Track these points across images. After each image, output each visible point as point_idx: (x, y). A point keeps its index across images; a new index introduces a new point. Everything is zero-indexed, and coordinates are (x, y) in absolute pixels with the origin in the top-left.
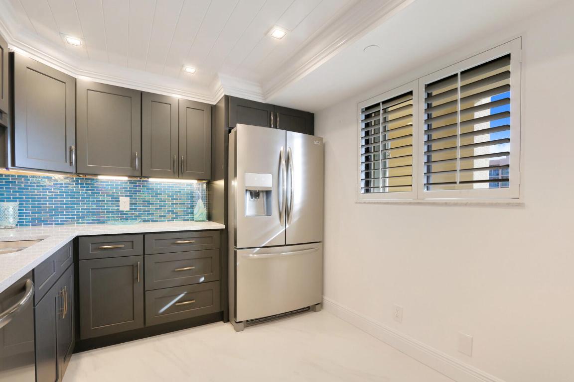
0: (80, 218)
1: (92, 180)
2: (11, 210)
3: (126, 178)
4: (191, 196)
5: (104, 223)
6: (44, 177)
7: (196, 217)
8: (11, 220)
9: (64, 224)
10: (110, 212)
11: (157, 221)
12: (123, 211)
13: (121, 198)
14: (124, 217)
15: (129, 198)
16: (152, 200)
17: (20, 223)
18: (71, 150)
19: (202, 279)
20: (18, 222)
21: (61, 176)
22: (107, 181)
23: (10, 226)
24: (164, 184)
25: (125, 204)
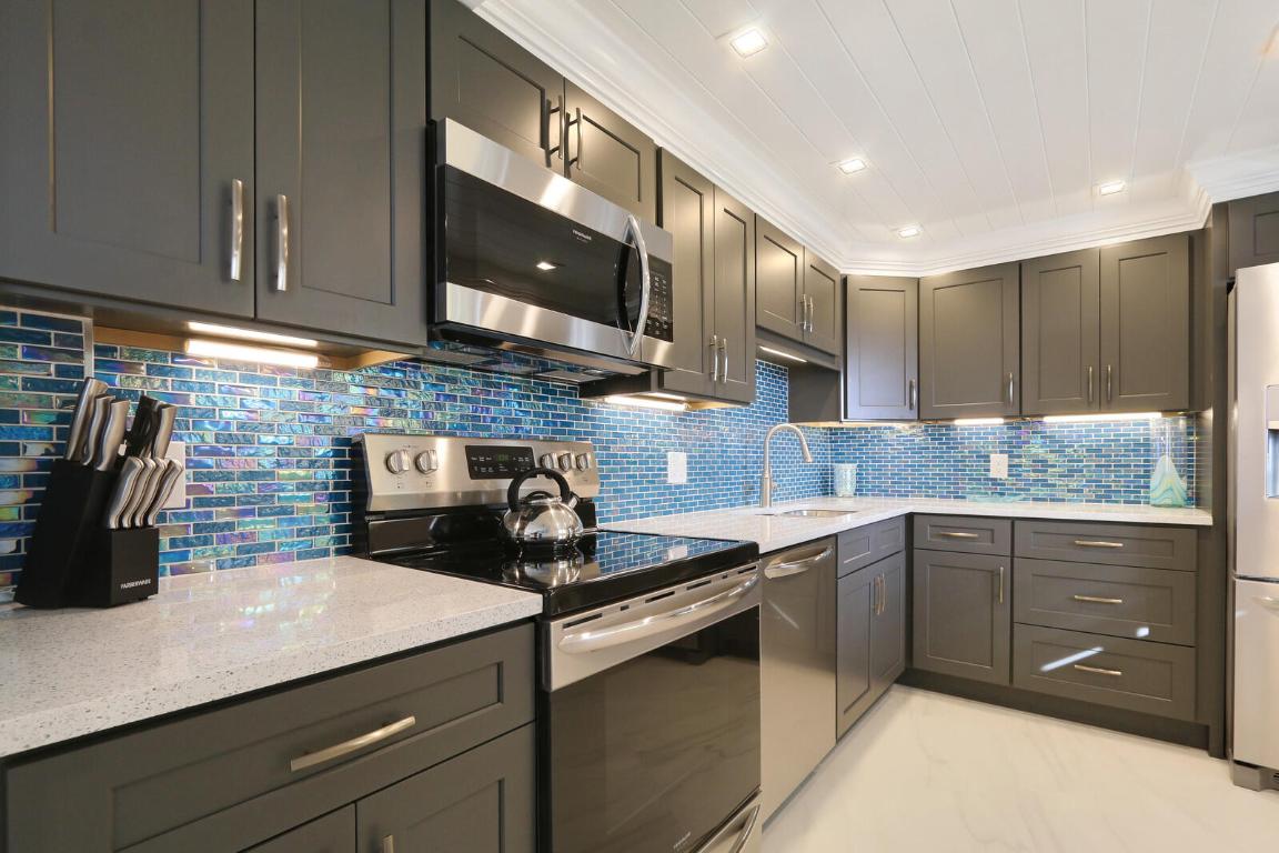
0: (930, 488)
1: (948, 428)
2: (849, 473)
3: (1001, 421)
4: (1145, 447)
5: (964, 498)
6: (885, 428)
7: (1155, 495)
8: (849, 486)
9: (907, 496)
10: (974, 479)
11: (1063, 500)
12: (995, 479)
13: (992, 456)
14: (997, 489)
15: (1006, 455)
16: (1052, 458)
17: (859, 491)
18: (911, 386)
19: (1143, 632)
20: (857, 490)
21: (906, 425)
22: (970, 428)
23: (848, 494)
24: (1078, 426)
25: (999, 466)
